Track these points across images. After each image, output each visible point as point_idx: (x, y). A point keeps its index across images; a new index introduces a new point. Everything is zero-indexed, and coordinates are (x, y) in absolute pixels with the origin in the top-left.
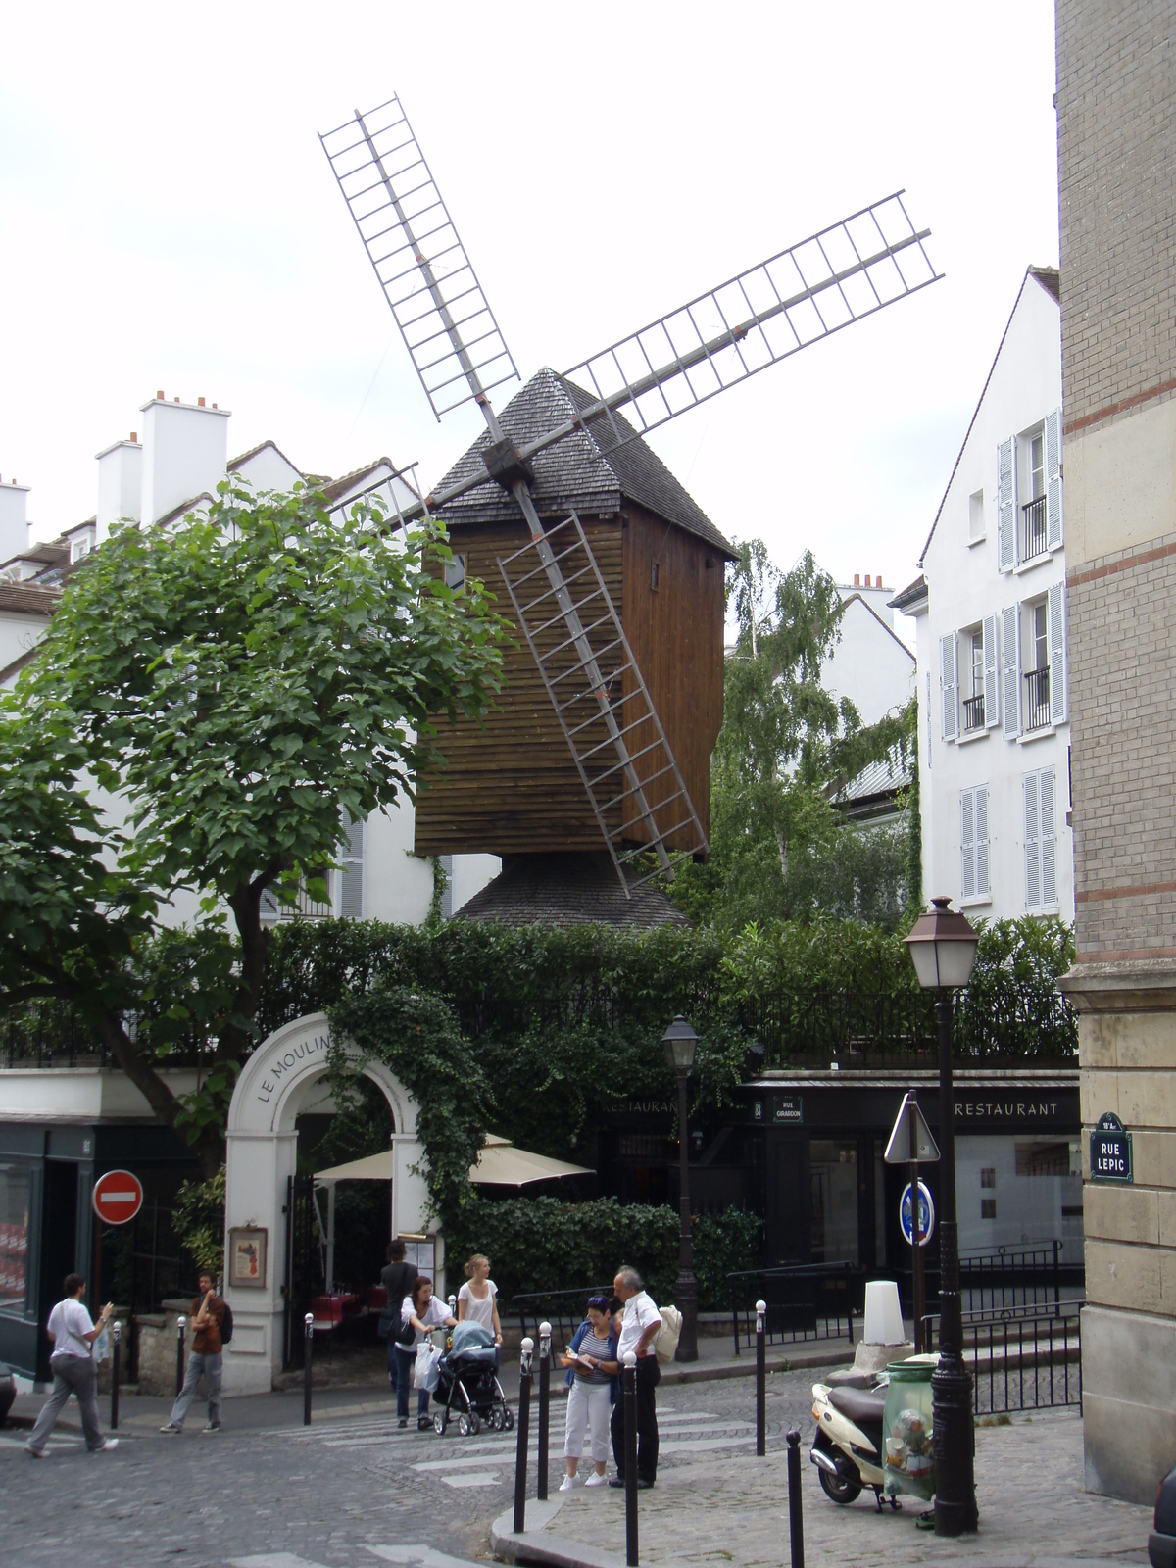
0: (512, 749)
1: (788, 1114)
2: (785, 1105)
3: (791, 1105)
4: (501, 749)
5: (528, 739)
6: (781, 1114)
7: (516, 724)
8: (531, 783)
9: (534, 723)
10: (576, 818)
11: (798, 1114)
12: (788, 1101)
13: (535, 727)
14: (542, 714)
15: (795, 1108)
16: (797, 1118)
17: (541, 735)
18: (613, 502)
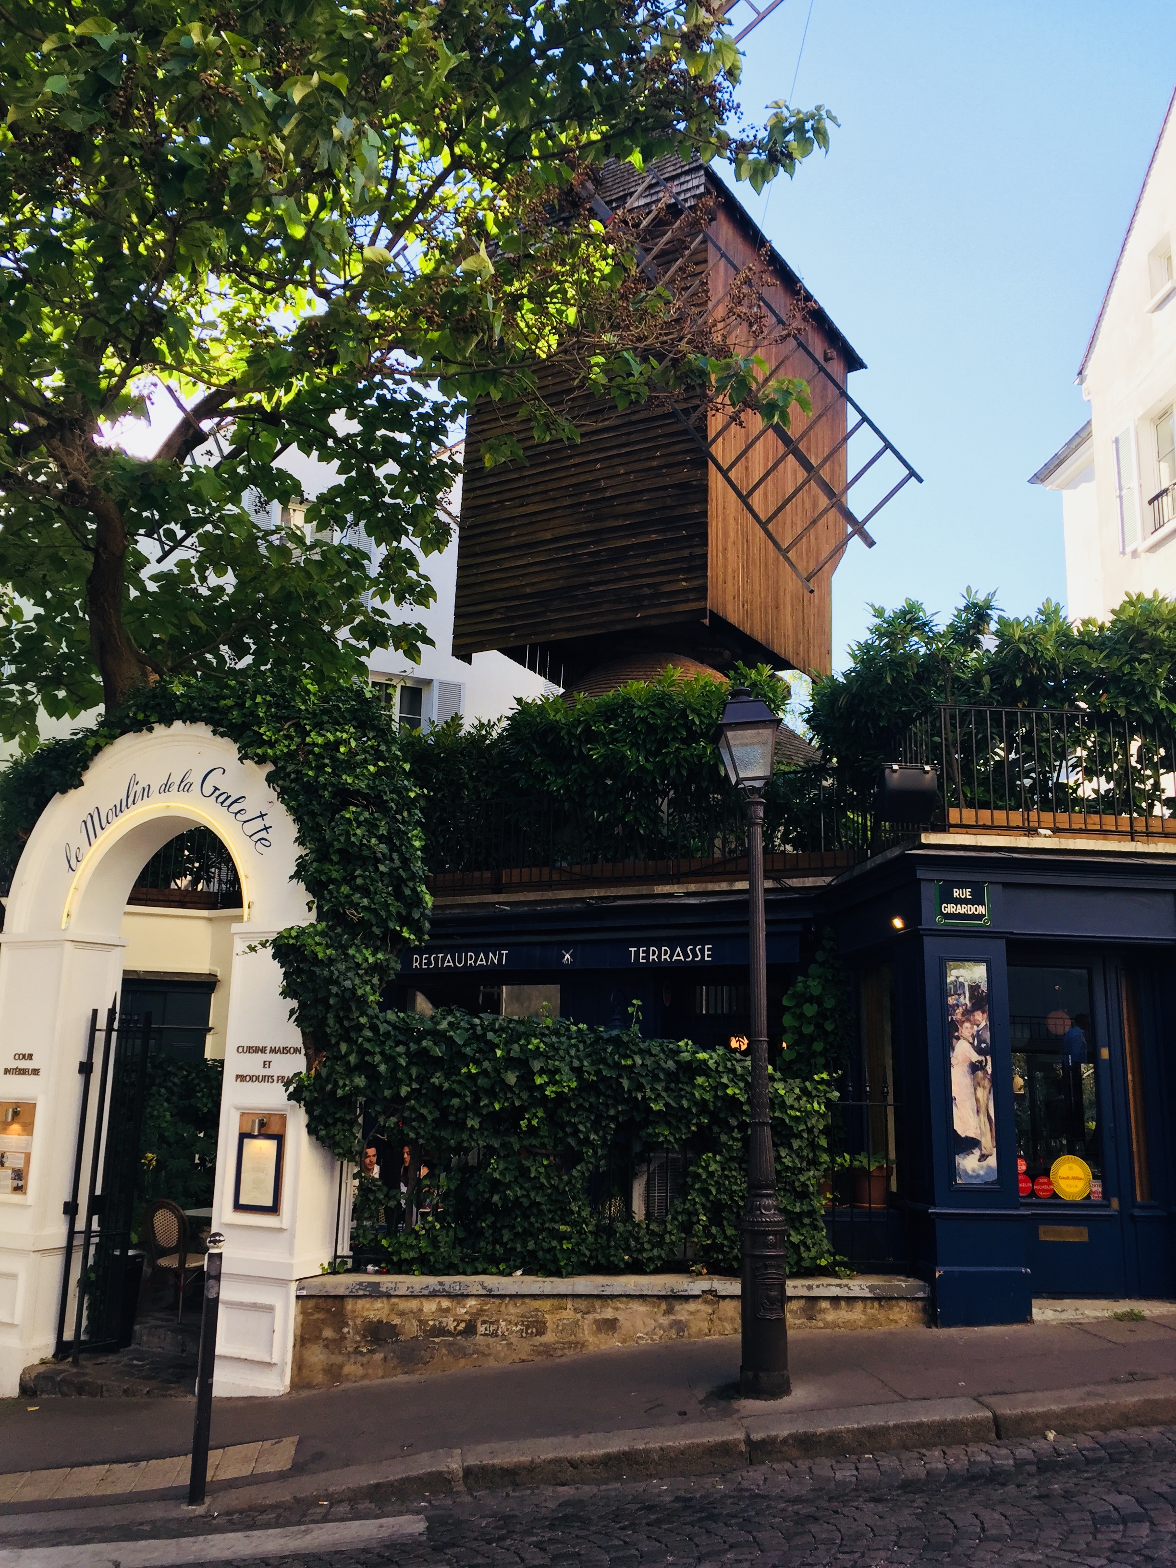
0: (568, 511)
1: (962, 909)
2: (957, 893)
3: (967, 893)
4: (559, 513)
5: (587, 497)
6: (950, 909)
7: (574, 481)
8: (592, 548)
9: (598, 475)
10: (649, 586)
11: (981, 910)
12: (962, 885)
13: (598, 480)
14: (607, 463)
15: (977, 899)
16: (980, 917)
17: (605, 489)
18: (695, 182)
